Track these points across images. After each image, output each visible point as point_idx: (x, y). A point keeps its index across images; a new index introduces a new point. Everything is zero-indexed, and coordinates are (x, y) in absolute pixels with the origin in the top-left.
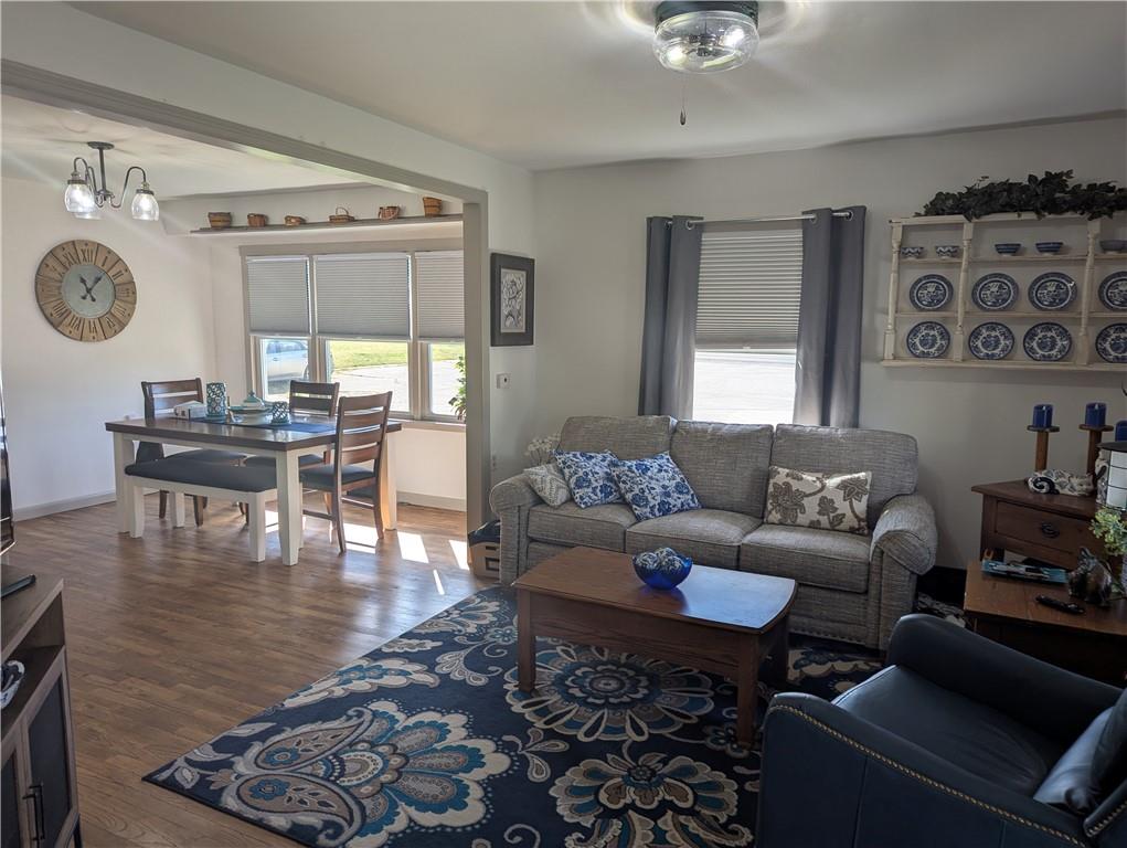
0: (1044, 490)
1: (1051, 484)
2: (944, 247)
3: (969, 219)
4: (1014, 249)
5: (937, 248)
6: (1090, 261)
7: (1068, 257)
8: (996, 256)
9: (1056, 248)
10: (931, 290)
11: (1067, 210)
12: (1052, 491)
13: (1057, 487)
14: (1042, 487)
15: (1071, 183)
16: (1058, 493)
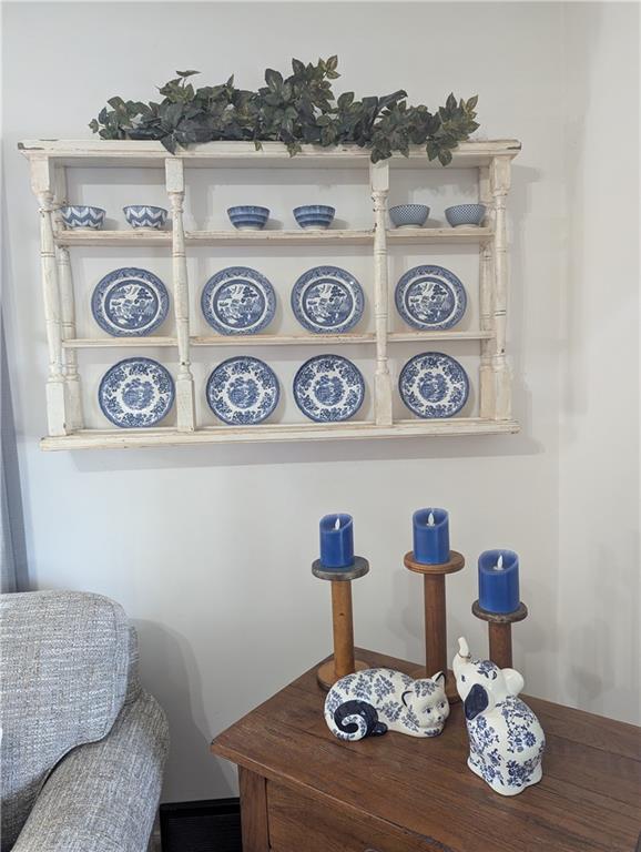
0: (358, 735)
1: (370, 713)
2: (137, 208)
3: (171, 150)
4: (259, 218)
5: (125, 210)
6: (379, 244)
7: (345, 234)
8: (230, 231)
9: (324, 217)
10: (132, 297)
11: (336, 141)
12: (376, 731)
13: (382, 718)
14: (352, 728)
15: (337, 88)
16: (385, 731)
